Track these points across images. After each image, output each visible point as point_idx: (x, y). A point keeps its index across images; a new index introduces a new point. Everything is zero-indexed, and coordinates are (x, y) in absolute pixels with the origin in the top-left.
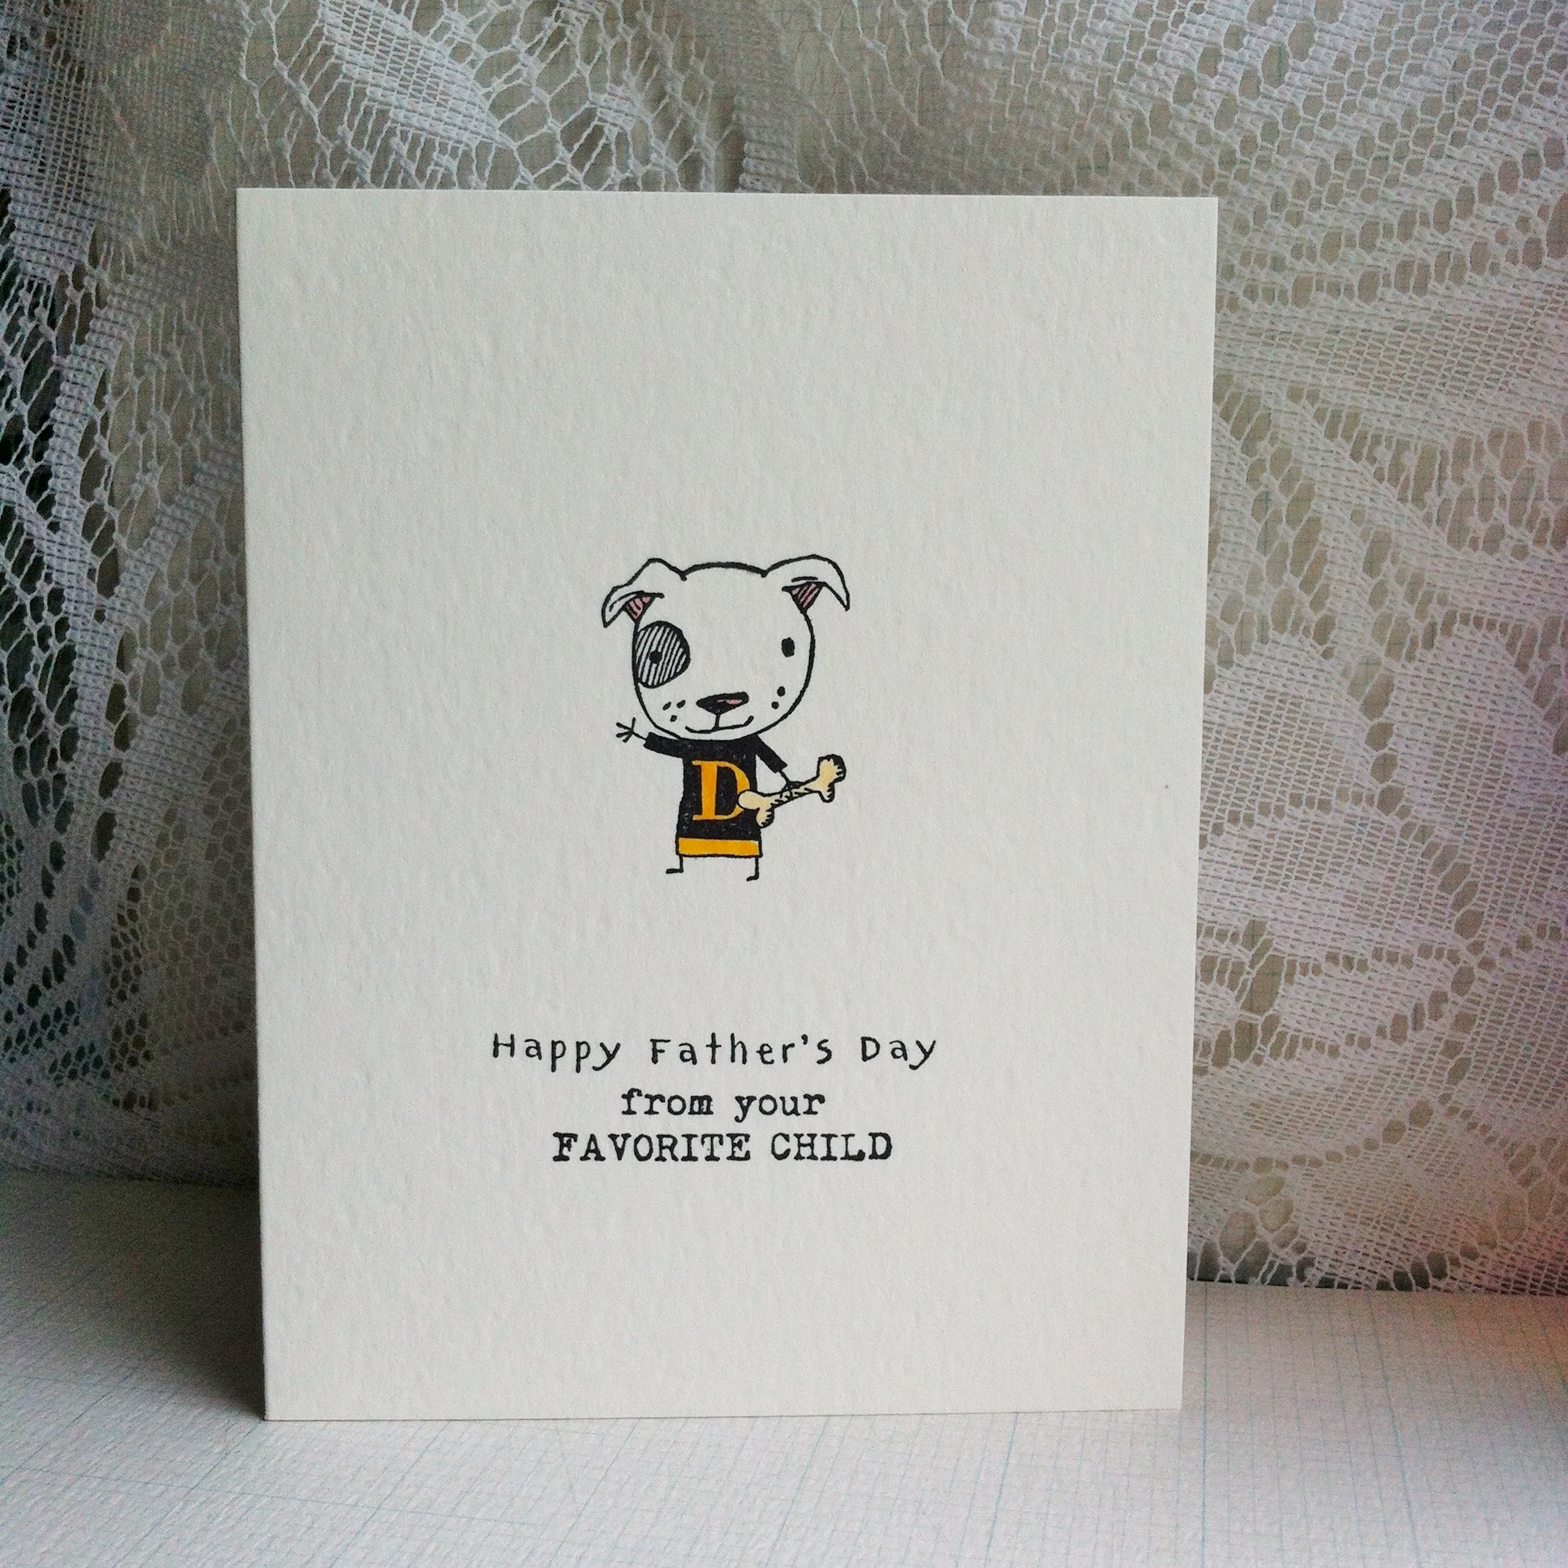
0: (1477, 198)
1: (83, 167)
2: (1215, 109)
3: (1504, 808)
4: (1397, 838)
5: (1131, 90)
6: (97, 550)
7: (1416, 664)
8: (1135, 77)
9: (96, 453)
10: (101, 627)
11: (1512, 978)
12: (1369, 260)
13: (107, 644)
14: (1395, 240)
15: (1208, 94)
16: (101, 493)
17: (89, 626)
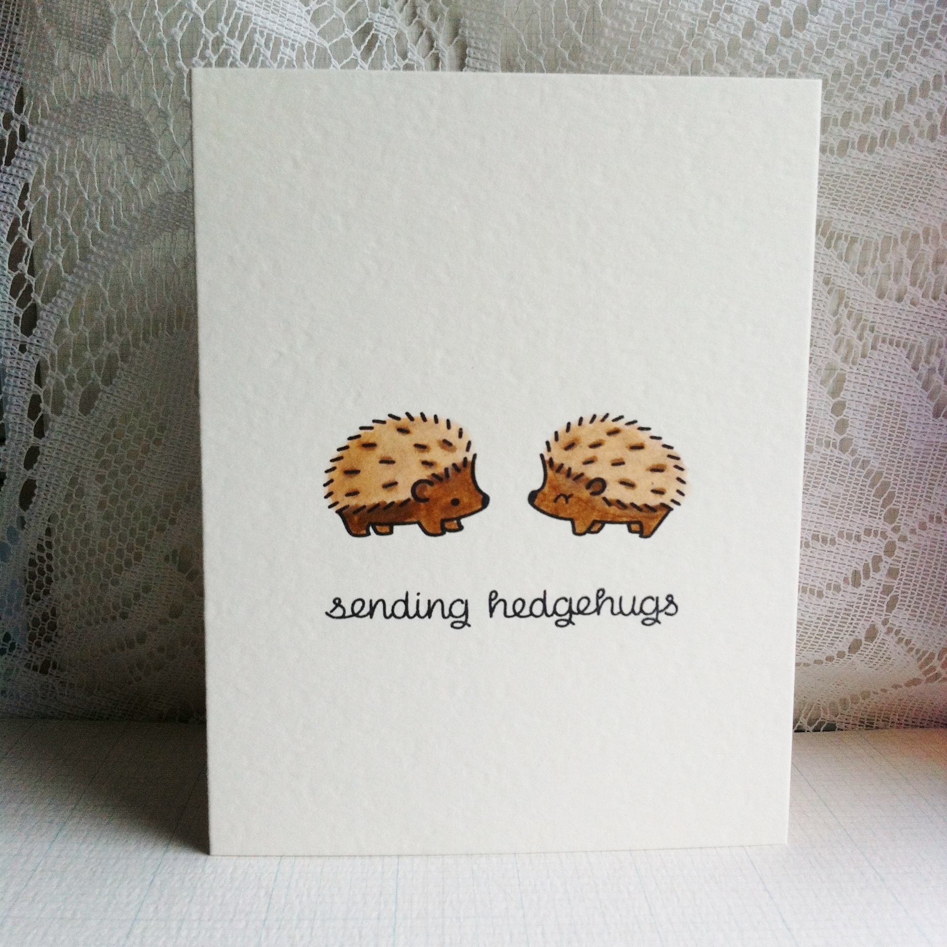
0: (906, 100)
1: (12, 47)
2: (766, 43)
3: (907, 449)
4: (850, 467)
5: (718, 29)
6: (20, 304)
7: (857, 366)
8: (720, 22)
9: (20, 239)
10: (23, 356)
11: (917, 545)
12: (844, 134)
13: (28, 368)
14: (860, 122)
15: (762, 34)
16: (23, 266)
17: (16, 355)
